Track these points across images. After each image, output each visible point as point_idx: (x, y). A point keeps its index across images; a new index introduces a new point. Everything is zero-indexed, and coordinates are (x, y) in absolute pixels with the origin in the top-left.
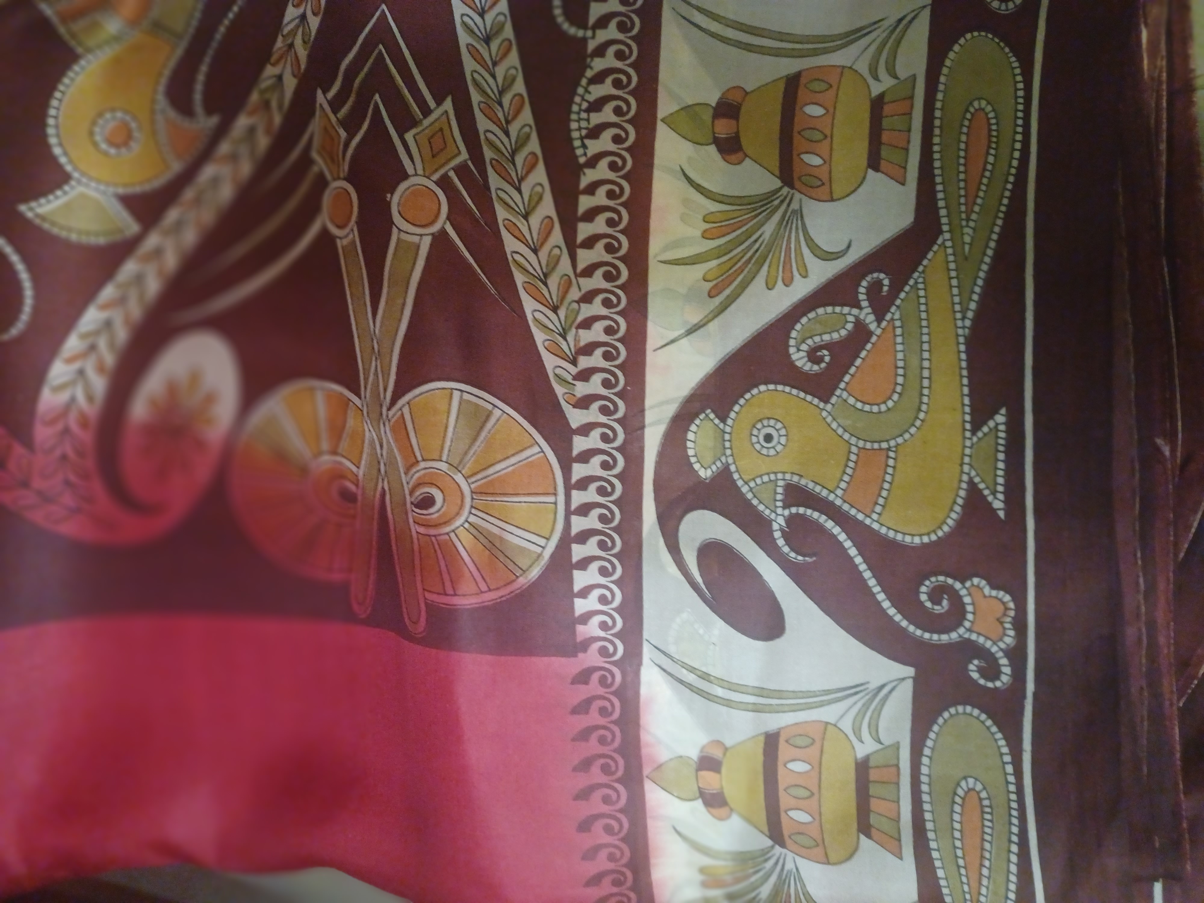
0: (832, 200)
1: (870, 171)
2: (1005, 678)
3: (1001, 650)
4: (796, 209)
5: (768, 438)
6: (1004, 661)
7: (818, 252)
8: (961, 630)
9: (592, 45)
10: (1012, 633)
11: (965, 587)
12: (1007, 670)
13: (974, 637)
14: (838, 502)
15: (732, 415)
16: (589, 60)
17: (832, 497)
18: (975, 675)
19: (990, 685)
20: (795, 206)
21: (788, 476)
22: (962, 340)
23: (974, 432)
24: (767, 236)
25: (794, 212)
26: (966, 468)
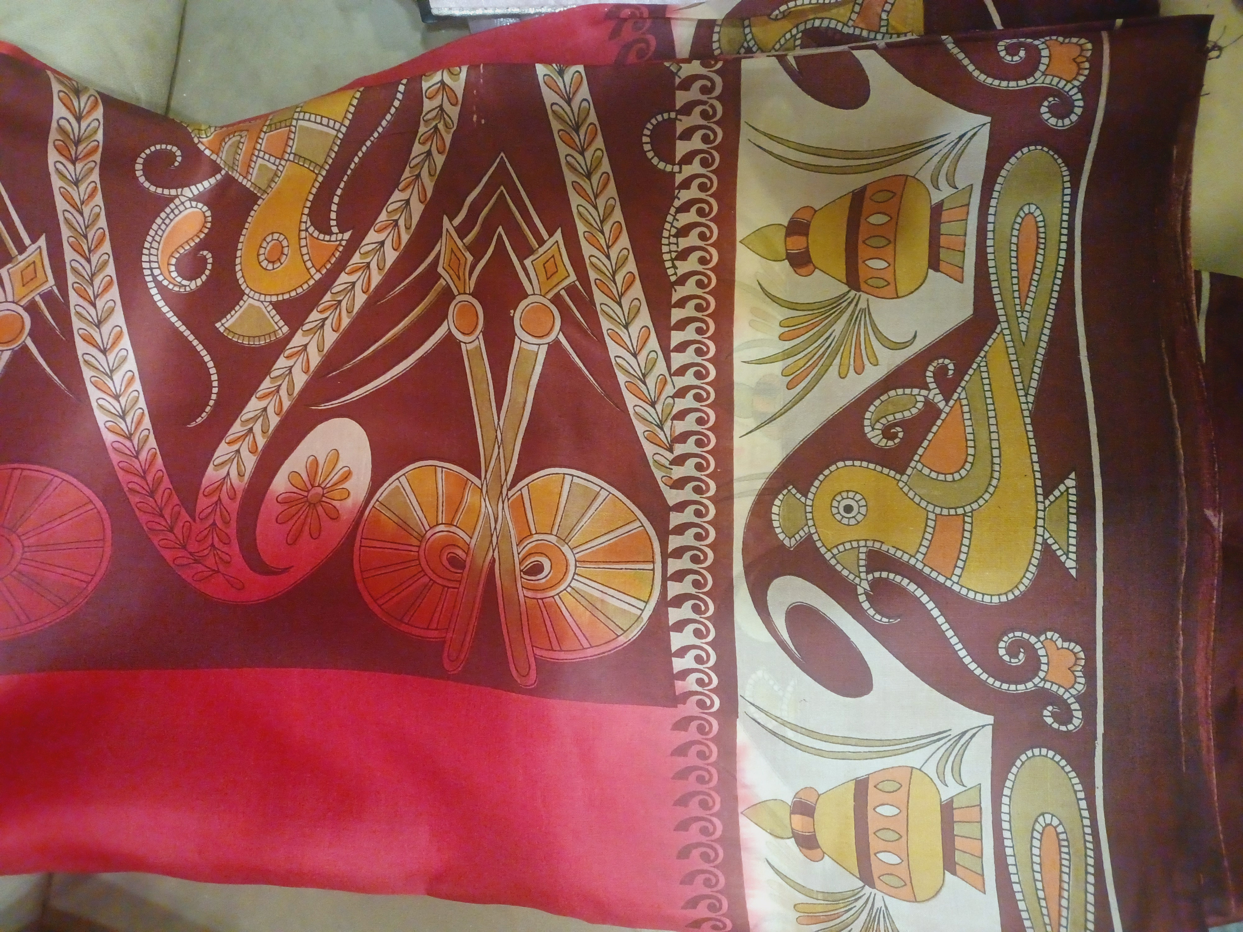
0: (898, 297)
1: (930, 271)
2: (1076, 722)
3: (1072, 696)
4: (864, 307)
5: (848, 509)
6: (1075, 706)
7: (887, 344)
8: (1036, 680)
9: (679, 179)
10: (1082, 680)
11: (1039, 641)
12: (1079, 714)
13: (1048, 685)
14: (919, 566)
15: (813, 489)
16: (677, 191)
17: (913, 561)
18: (1049, 720)
19: (1063, 728)
20: (862, 305)
21: (870, 544)
22: (1026, 413)
23: (1046, 496)
24: (837, 334)
25: (862, 311)
26: (1040, 531)
